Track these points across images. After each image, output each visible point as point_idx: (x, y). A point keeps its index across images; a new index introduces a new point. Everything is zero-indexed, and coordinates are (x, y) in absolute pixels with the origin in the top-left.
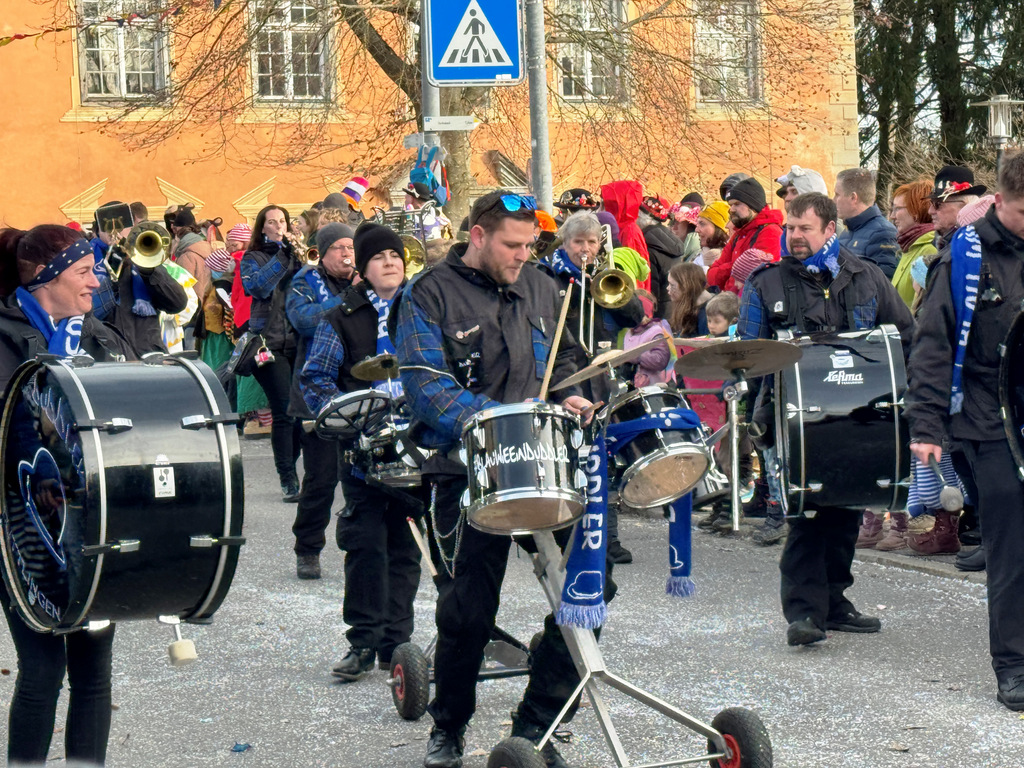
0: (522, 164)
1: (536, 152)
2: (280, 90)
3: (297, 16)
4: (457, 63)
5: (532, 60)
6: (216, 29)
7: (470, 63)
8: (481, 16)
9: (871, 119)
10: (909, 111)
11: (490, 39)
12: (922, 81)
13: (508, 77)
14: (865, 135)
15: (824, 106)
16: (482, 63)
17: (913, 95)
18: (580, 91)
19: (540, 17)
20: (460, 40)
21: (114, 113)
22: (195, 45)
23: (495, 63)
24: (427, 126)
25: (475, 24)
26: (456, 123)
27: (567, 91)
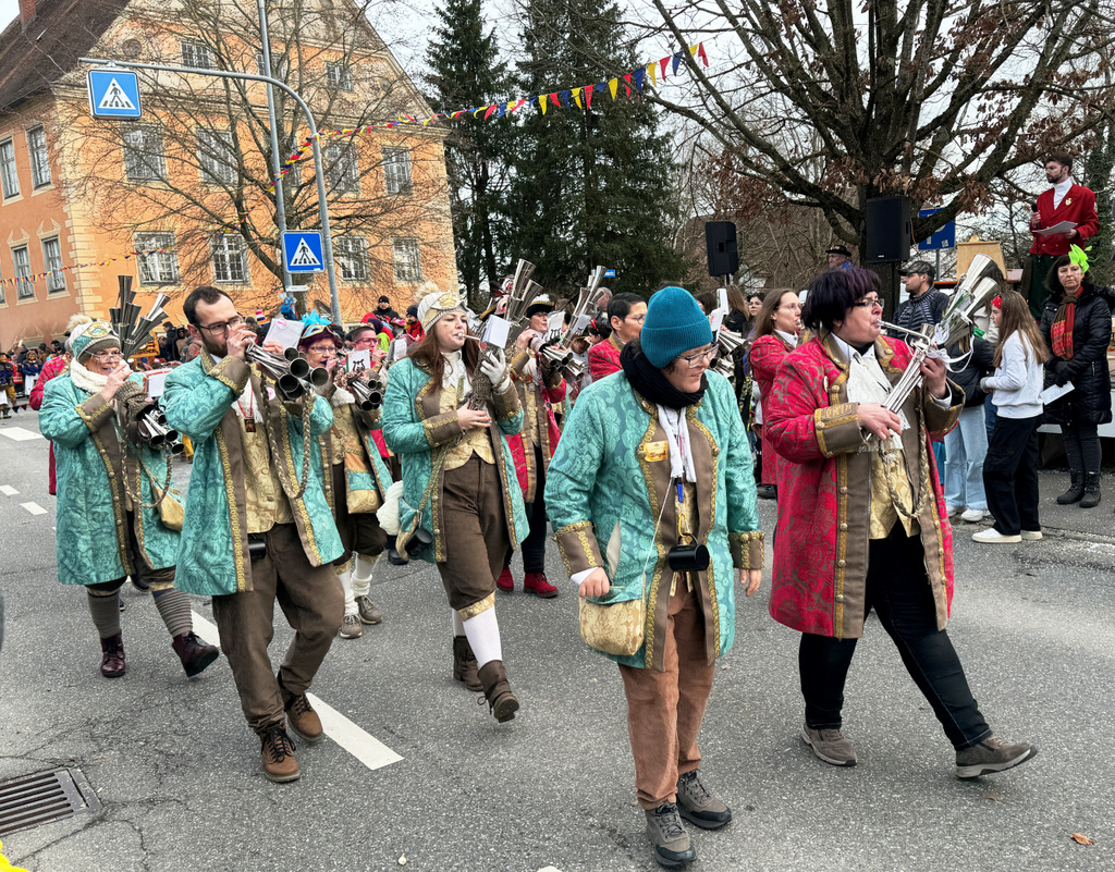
0: (328, 304)
1: (333, 299)
2: (225, 277)
3: (230, 248)
4: (297, 264)
5: (328, 263)
6: (195, 254)
7: (303, 264)
8: (306, 245)
9: (463, 286)
10: (478, 282)
11: (311, 254)
12: (481, 270)
13: (319, 269)
14: (461, 292)
15: (446, 280)
16: (308, 264)
17: (478, 276)
18: (350, 276)
19: (331, 247)
20: (298, 255)
21: (154, 288)
22: (187, 260)
23: (313, 264)
24: (287, 290)
25: (304, 248)
26: (300, 288)
27: (345, 276)
